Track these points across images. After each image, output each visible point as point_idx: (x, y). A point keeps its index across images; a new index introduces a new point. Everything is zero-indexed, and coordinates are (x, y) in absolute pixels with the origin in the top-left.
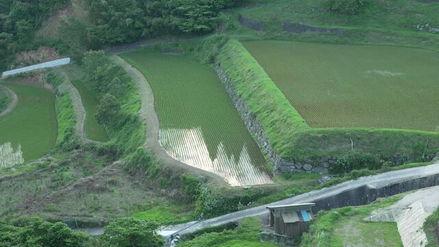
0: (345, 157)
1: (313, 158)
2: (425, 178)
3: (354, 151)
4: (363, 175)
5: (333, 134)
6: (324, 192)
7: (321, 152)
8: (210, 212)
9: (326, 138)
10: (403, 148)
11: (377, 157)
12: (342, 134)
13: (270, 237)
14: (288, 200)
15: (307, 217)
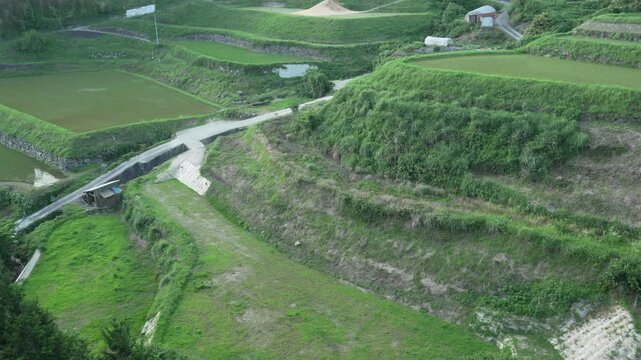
0: (113, 148)
1: (90, 153)
2: (175, 149)
3: (118, 143)
4: (132, 156)
5: (98, 134)
6: (110, 174)
7: (94, 148)
8: (30, 209)
9: (94, 138)
10: (149, 134)
11: (133, 143)
12: (104, 133)
13: (93, 212)
14: (87, 186)
15: (118, 191)
